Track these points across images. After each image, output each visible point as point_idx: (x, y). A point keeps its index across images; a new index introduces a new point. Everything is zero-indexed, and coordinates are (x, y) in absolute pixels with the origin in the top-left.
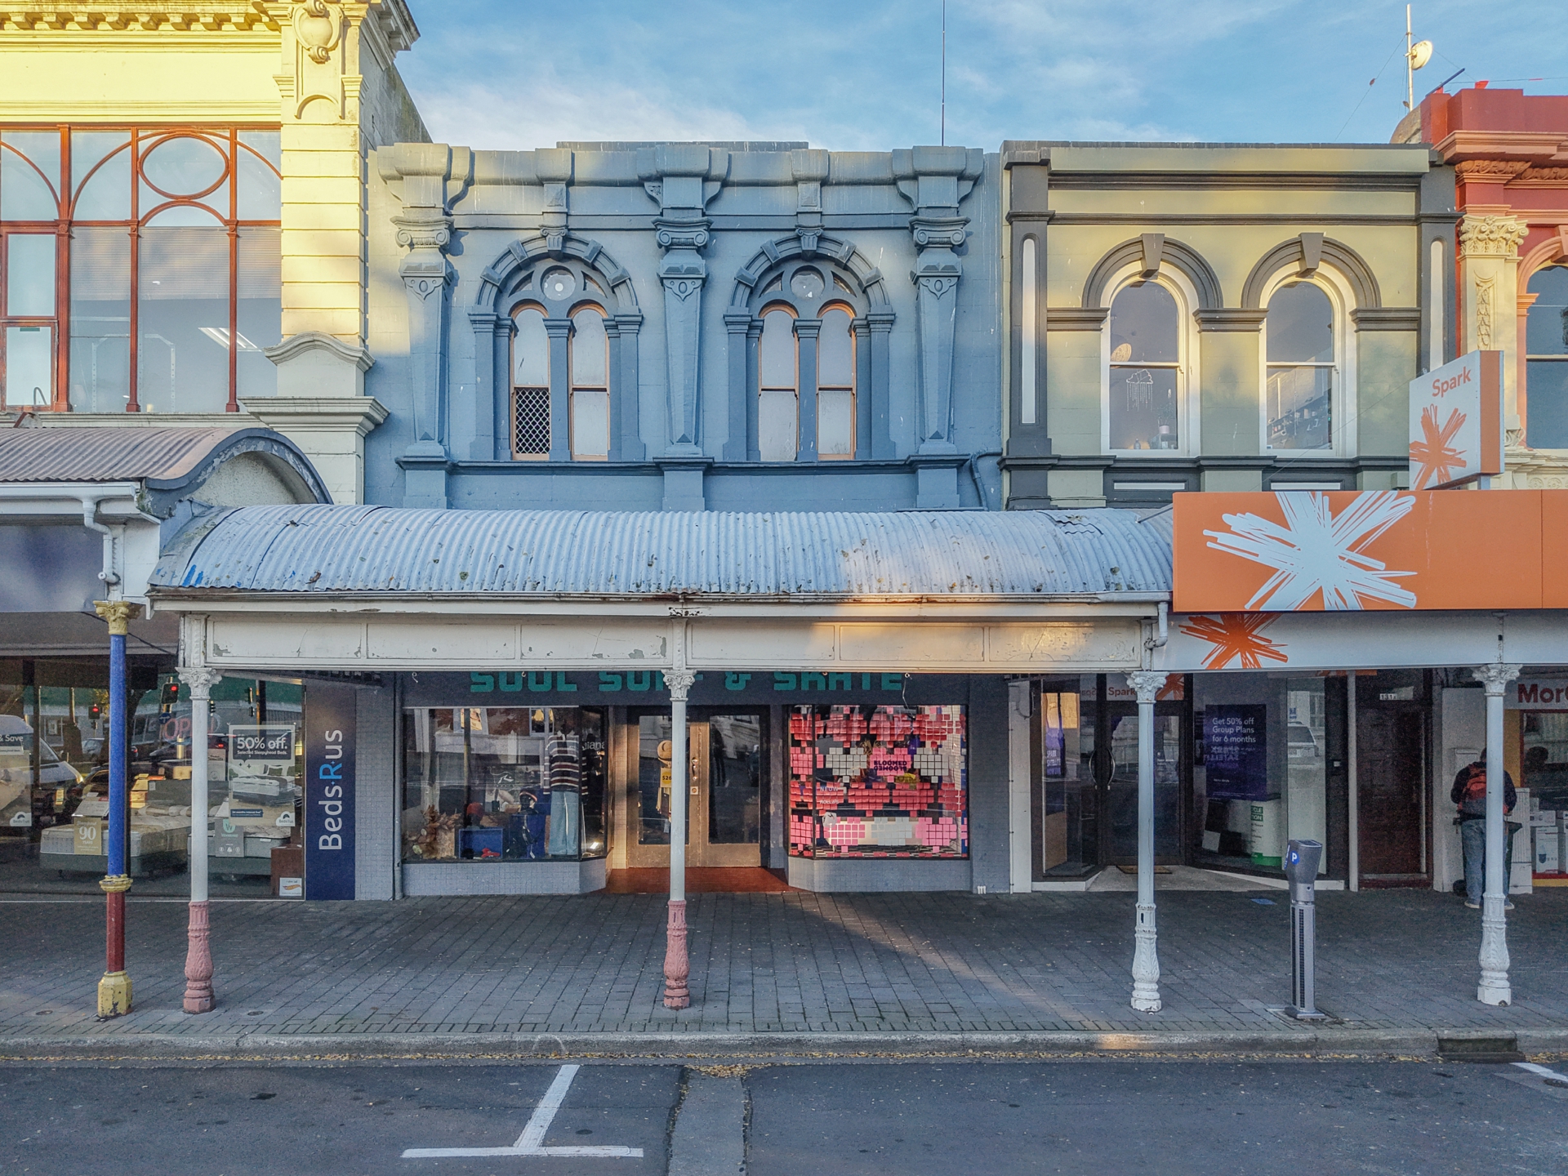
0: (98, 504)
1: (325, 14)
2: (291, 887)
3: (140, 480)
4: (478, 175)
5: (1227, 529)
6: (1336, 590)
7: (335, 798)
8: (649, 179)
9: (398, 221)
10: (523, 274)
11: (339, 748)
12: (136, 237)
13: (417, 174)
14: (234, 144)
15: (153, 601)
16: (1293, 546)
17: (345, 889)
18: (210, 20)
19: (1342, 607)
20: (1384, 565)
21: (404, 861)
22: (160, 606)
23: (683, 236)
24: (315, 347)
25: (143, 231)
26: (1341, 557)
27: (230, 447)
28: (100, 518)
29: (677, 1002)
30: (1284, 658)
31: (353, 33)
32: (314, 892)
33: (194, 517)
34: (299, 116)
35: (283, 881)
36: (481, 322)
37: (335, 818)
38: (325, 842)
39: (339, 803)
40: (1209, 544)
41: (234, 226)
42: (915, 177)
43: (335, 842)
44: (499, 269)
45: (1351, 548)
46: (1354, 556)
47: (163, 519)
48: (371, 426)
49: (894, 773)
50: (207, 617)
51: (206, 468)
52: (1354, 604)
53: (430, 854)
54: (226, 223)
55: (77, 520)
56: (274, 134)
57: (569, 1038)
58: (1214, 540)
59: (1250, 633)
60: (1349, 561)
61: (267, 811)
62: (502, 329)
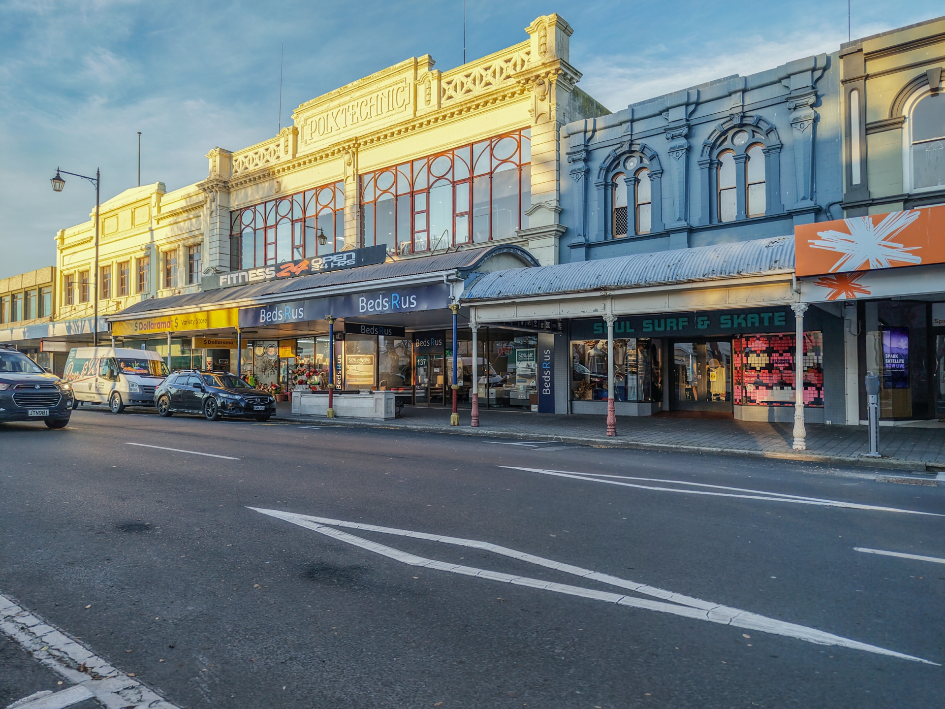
0: (447, 277)
1: (544, 83)
2: (535, 408)
3: (457, 268)
4: (597, 127)
5: (820, 238)
6: (877, 259)
7: (548, 375)
8: (664, 111)
9: (567, 154)
10: (617, 162)
11: (549, 356)
12: (491, 177)
13: (575, 133)
14: (520, 136)
15: (461, 303)
16: (853, 242)
17: (552, 410)
18: (510, 95)
19: (880, 267)
20: (903, 245)
21: (571, 400)
22: (462, 305)
23: (677, 132)
24: (541, 208)
25: (493, 175)
26: (879, 244)
27: (492, 253)
28: (448, 280)
29: (610, 434)
30: (869, 293)
31: (554, 86)
32: (541, 410)
33: (477, 277)
34: (536, 123)
35: (533, 406)
36: (599, 185)
37: (548, 382)
38: (545, 392)
39: (549, 377)
40: (811, 246)
41: (520, 166)
42: (789, 77)
43: (548, 391)
44: (606, 163)
45: (885, 240)
46: (886, 243)
47: (465, 279)
48: (561, 234)
49: (783, 365)
50: (476, 307)
51: (481, 261)
52: (886, 265)
53: (582, 397)
54: (517, 166)
55: (442, 282)
56: (529, 129)
57: (564, 437)
58: (813, 244)
59: (850, 283)
60: (883, 246)
61: (528, 380)
62: (609, 187)
